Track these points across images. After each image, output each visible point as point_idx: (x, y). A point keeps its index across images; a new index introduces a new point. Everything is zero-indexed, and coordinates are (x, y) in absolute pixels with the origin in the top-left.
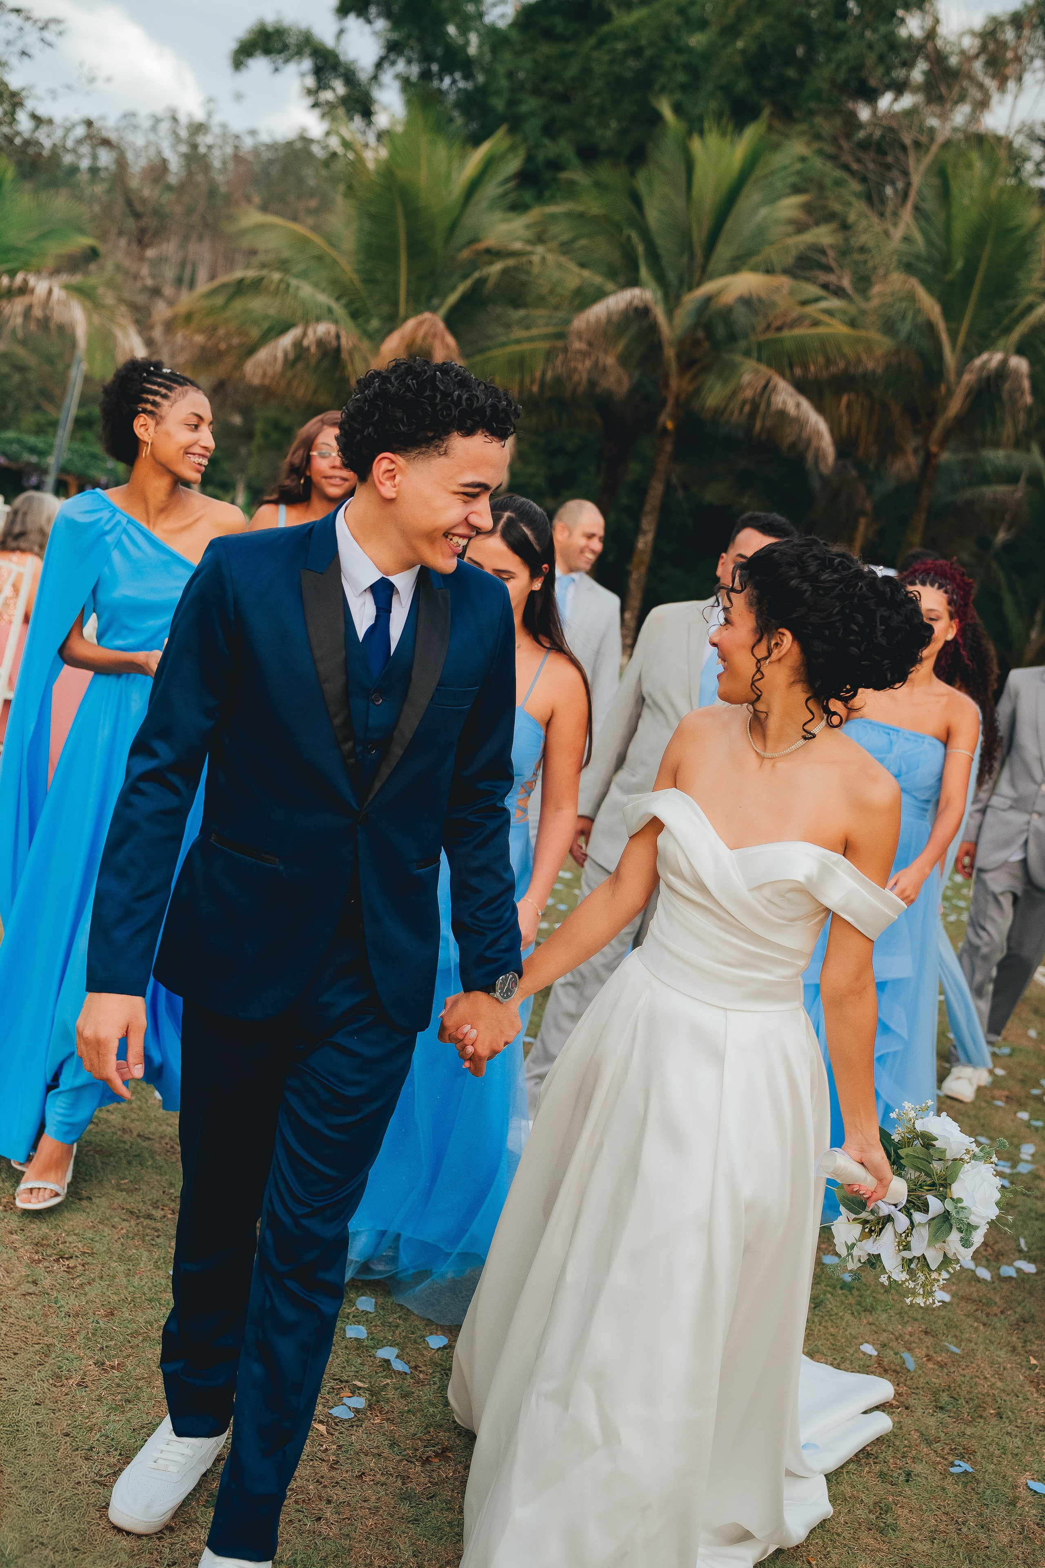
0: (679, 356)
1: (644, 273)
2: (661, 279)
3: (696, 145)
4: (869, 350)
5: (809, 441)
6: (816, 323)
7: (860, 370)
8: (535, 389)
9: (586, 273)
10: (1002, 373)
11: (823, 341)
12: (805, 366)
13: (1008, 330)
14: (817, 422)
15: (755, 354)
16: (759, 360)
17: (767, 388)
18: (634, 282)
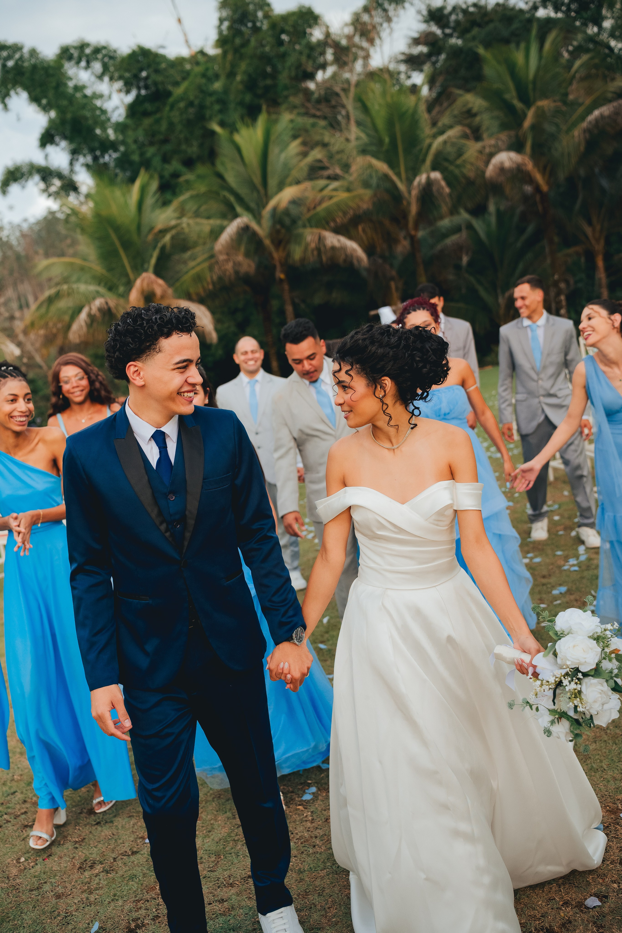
0: (273, 242)
1: (239, 209)
2: (248, 209)
3: (237, 138)
4: (361, 199)
5: (352, 256)
6: (331, 198)
7: (361, 211)
8: (211, 287)
9: (212, 222)
10: (429, 183)
11: (338, 205)
12: (334, 220)
13: (424, 161)
14: (352, 245)
15: (308, 225)
16: (311, 227)
17: (321, 239)
18: (236, 216)
